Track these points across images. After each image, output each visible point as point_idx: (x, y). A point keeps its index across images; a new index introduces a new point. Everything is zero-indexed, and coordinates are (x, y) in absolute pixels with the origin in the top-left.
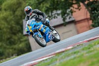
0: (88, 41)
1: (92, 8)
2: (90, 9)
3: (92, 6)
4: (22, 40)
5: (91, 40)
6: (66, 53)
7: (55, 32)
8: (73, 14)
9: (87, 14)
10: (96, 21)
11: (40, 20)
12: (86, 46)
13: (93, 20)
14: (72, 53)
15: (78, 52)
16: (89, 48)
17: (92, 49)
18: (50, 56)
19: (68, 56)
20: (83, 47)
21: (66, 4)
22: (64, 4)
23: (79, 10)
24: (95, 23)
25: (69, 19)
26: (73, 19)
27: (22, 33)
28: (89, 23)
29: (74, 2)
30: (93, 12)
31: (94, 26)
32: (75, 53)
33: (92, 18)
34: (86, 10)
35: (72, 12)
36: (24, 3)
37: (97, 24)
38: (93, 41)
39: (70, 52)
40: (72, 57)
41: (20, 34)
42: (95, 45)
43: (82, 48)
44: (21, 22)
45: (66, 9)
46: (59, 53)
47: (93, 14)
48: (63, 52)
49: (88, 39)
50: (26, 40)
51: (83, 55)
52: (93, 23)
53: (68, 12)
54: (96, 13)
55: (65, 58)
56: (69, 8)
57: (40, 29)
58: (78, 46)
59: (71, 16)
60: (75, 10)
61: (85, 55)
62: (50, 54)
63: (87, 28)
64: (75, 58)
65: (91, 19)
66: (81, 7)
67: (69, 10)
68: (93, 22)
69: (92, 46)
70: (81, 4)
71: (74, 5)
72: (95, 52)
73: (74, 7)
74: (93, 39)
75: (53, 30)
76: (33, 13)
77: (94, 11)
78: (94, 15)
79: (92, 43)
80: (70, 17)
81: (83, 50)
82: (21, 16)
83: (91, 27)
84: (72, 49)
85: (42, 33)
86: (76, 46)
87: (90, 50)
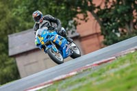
0: (99, 64)
1: (103, 19)
2: (101, 19)
3: (103, 16)
4: (6, 63)
5: (102, 63)
6: (67, 80)
7: (73, 45)
8: (77, 27)
9: (96, 27)
10: (110, 37)
11: (54, 29)
12: (96, 71)
13: (105, 36)
14: (76, 81)
15: (85, 79)
16: (100, 74)
17: (105, 76)
18: (45, 84)
19: (71, 85)
20: (92, 72)
21: (67, 13)
22: (64, 13)
23: (86, 21)
24: (108, 39)
25: (72, 33)
26: (78, 34)
27: (7, 53)
28: (99, 39)
29: (79, 11)
30: (105, 24)
31: (106, 44)
32: (80, 81)
33: (104, 33)
34: (96, 21)
35: (75, 24)
36: (10, 13)
37: (110, 41)
38: (106, 64)
39: (74, 80)
40: (77, 86)
41: (4, 55)
42: (108, 69)
43: (90, 74)
44: (5, 39)
45: (68, 21)
46: (58, 81)
47: (105, 26)
48: (64, 79)
49: (98, 62)
50: (12, 64)
51: (91, 83)
52: (106, 40)
53: (70, 24)
54: (109, 26)
55: (66, 88)
56: (72, 19)
57: (54, 41)
58: (84, 71)
59: (74, 30)
60: (79, 21)
61: (94, 84)
62: (46, 82)
63: (97, 46)
64: (80, 88)
65: (102, 34)
66: (89, 17)
67: (72, 22)
68: (104, 38)
69: (104, 72)
70: (89, 13)
71: (78, 15)
72: (109, 79)
73: (78, 18)
74: (106, 62)
75: (71, 43)
76: (44, 19)
77: (106, 22)
78: (106, 28)
79: (104, 67)
80: (73, 32)
81: (92, 76)
82: (6, 31)
83: (103, 45)
84: (76, 75)
85: (58, 46)
86: (82, 71)
87: (102, 76)
